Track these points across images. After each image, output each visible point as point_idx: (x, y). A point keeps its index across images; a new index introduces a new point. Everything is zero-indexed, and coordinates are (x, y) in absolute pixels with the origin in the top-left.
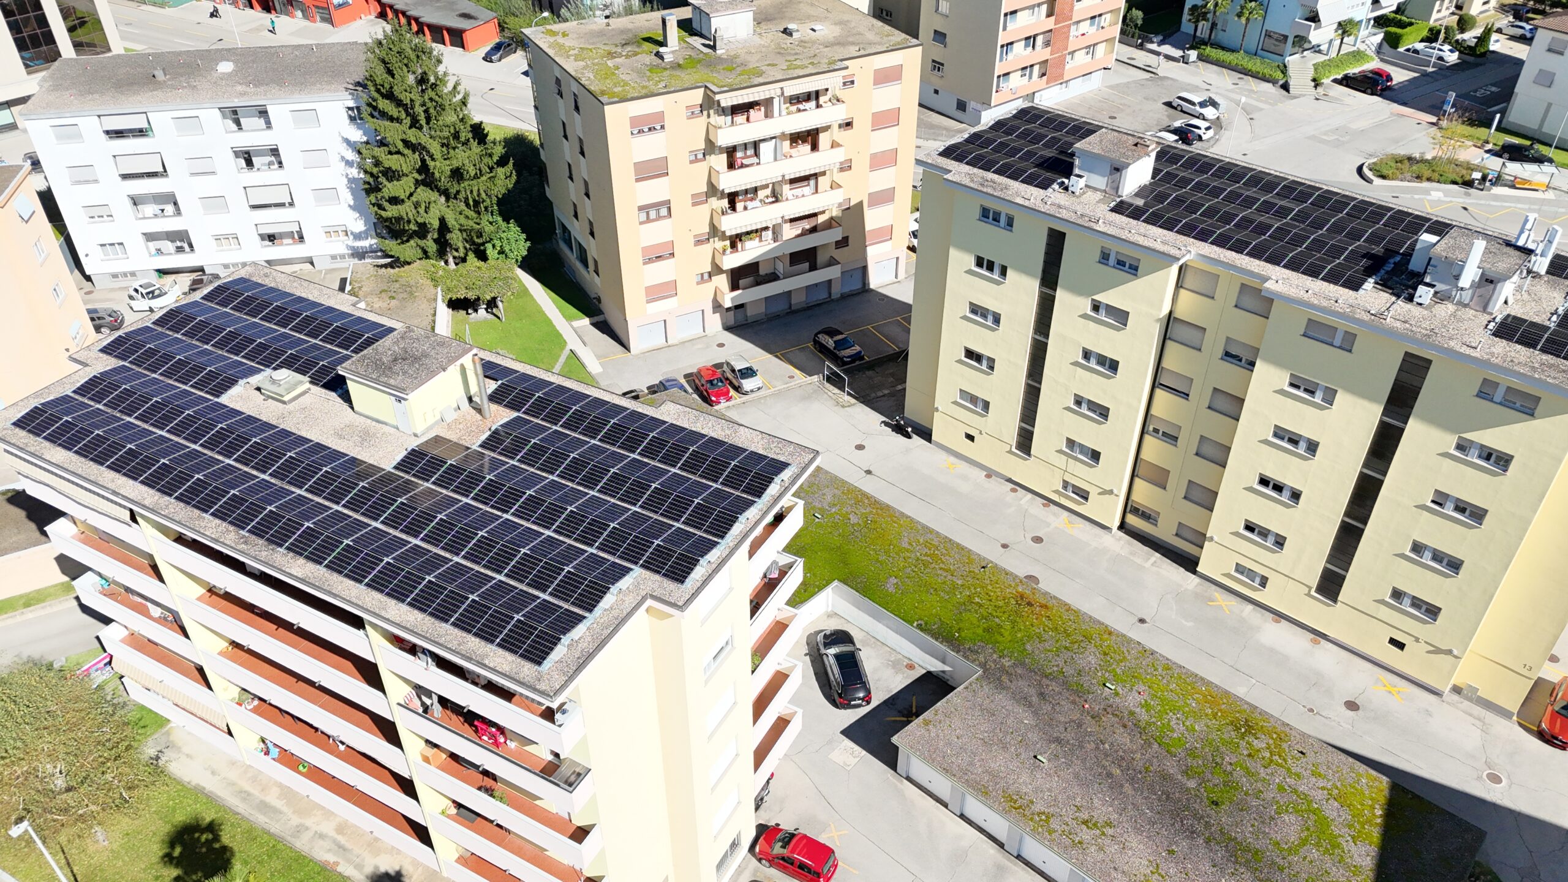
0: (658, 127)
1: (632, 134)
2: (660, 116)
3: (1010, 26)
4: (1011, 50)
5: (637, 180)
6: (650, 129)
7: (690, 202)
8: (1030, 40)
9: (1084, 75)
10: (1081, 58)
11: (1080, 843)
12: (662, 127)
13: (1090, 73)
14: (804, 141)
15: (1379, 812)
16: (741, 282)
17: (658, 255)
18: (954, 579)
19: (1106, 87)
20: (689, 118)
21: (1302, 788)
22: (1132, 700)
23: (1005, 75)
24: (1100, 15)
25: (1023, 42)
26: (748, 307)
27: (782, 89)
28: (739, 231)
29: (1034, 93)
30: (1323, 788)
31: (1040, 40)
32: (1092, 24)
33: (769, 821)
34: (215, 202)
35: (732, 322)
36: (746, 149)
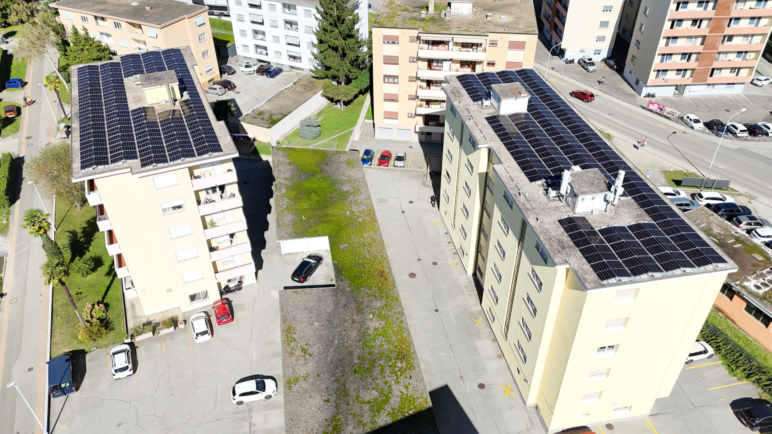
0: (397, 43)
1: (384, 42)
2: (397, 38)
3: (670, 45)
4: (670, 59)
5: (384, 63)
6: (392, 43)
7: (408, 80)
8: (687, 56)
9: (728, 84)
10: (726, 74)
11: (293, 354)
12: (398, 43)
13: (734, 84)
14: (469, 66)
15: (411, 412)
16: (430, 123)
17: (391, 98)
18: (367, 254)
19: (744, 95)
20: (410, 42)
21: (394, 387)
22: (373, 324)
23: (663, 71)
24: (746, 52)
25: (680, 56)
26: (433, 135)
27: (453, 38)
28: (430, 98)
29: (686, 85)
30: (401, 392)
31: (693, 57)
32: (737, 57)
33: (231, 298)
34: (276, 39)
35: (423, 139)
36: (438, 62)
